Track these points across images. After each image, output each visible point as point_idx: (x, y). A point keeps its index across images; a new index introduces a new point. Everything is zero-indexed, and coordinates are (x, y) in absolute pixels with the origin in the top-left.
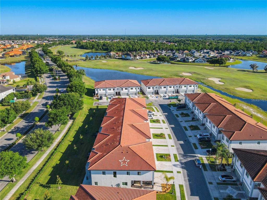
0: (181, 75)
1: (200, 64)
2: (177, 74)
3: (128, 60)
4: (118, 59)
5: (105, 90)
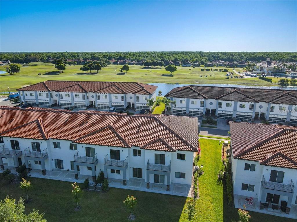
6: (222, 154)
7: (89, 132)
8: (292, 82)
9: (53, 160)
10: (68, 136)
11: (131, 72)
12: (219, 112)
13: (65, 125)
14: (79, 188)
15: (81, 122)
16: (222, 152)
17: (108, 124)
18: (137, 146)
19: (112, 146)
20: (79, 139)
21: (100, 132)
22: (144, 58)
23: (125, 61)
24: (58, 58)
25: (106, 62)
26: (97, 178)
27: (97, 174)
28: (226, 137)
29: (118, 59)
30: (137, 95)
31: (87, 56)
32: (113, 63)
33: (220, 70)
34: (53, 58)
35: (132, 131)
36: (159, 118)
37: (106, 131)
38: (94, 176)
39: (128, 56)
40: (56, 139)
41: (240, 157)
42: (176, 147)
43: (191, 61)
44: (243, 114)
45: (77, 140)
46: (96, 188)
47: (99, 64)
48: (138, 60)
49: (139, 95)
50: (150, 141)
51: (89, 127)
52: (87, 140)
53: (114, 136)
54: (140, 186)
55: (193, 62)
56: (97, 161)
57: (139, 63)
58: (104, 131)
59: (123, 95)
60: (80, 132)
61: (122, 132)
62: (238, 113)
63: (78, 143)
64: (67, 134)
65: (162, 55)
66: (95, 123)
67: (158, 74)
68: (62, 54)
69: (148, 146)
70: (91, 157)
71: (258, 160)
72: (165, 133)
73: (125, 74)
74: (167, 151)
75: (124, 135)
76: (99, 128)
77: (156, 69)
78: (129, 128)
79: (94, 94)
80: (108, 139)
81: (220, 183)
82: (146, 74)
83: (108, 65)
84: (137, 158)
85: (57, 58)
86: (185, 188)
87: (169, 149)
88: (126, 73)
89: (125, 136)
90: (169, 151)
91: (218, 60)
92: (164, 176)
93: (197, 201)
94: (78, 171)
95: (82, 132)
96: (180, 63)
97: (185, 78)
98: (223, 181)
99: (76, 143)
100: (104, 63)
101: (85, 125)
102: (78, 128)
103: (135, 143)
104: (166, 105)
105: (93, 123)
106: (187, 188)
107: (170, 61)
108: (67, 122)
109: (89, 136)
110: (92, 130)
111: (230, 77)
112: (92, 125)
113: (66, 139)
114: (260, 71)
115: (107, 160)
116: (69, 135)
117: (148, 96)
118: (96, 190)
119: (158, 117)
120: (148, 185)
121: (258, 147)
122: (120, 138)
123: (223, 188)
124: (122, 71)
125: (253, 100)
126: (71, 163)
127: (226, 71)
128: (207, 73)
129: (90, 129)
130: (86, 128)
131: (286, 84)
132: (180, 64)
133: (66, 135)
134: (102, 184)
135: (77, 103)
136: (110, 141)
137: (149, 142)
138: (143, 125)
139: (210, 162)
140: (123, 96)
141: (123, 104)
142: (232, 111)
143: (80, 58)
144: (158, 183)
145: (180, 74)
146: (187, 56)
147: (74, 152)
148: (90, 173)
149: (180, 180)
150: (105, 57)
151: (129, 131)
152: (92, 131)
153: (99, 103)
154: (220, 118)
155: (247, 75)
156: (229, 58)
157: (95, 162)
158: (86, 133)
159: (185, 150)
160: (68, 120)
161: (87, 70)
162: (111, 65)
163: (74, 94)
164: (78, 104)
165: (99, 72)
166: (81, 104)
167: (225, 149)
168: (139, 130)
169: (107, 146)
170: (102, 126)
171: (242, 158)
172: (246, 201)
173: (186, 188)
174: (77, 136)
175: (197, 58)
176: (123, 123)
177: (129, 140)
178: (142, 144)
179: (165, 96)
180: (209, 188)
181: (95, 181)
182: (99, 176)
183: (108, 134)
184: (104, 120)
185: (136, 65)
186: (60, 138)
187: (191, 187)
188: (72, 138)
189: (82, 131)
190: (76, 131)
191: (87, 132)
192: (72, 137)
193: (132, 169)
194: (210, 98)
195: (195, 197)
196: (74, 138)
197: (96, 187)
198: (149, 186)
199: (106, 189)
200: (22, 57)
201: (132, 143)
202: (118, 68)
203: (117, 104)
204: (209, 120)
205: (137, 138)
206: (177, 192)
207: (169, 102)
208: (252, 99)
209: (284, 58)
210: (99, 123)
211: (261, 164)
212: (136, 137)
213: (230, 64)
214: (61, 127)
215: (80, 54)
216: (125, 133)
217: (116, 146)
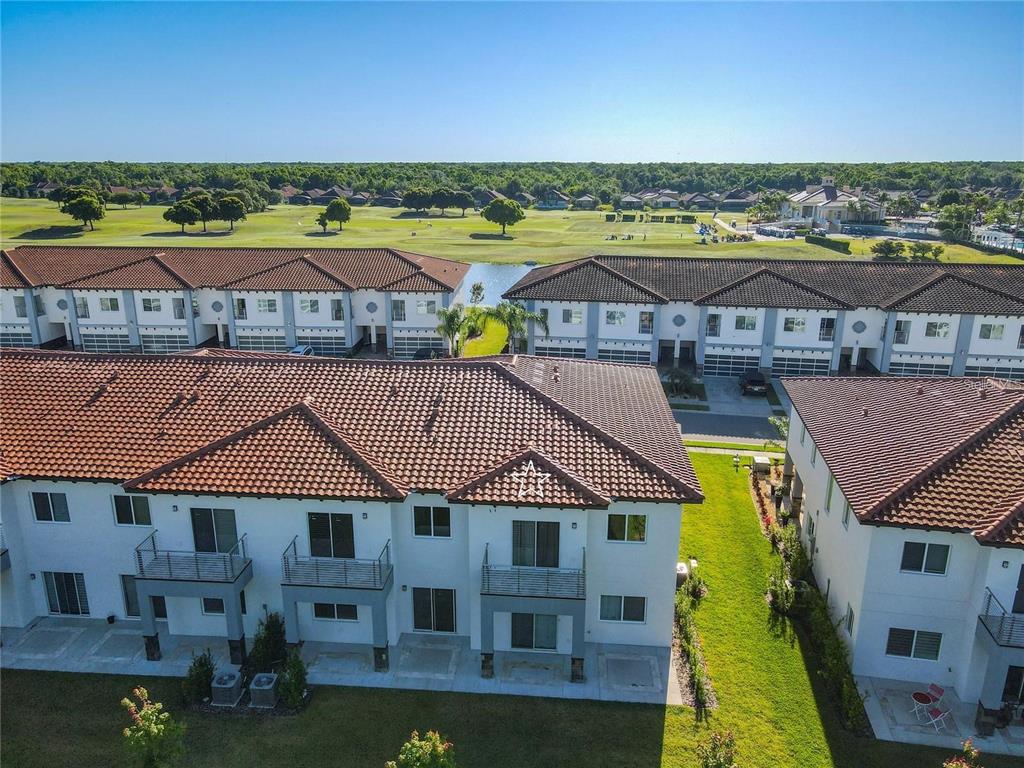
6: (757, 506)
7: (204, 438)
8: (916, 251)
9: (33, 576)
10: (106, 463)
11: (357, 228)
12: (709, 351)
13: (89, 413)
14: (160, 712)
15: (168, 396)
16: (754, 498)
17: (292, 399)
18: (434, 491)
19: (317, 497)
20: (156, 474)
21: (259, 437)
22: (402, 180)
23: (334, 194)
24: (77, 181)
25: (262, 193)
26: (249, 648)
27: (252, 627)
28: (760, 442)
29: (307, 187)
30: (395, 296)
31: (188, 176)
32: (290, 198)
33: (671, 219)
34: (55, 181)
35: (405, 428)
36: (513, 366)
37: (284, 432)
38: (238, 638)
39: (342, 177)
40: (45, 478)
41: (886, 518)
42: (605, 486)
43: (566, 191)
44: (797, 355)
45: (150, 475)
46: (247, 698)
47: (237, 199)
48: (379, 190)
49: (402, 296)
50: (486, 467)
51: (203, 417)
52: (197, 475)
53: (322, 450)
54: (452, 668)
55: (572, 193)
56: (248, 570)
57: (384, 198)
58: (276, 431)
59: (339, 296)
60: (163, 442)
61: (358, 432)
62: (778, 354)
63: (154, 492)
64: (100, 451)
65: (464, 173)
66: (230, 398)
67: (457, 233)
68: (92, 168)
69: (483, 489)
70: (218, 554)
71: (965, 525)
72: (549, 427)
73: (335, 234)
74: (572, 506)
75: (369, 443)
76: (253, 418)
77: (447, 217)
78: (388, 413)
79: (220, 296)
80: (299, 466)
81: (784, 631)
82: (414, 234)
83: (270, 207)
84: (432, 543)
85: (70, 182)
86: (648, 662)
87: (577, 499)
88: (341, 230)
89: (375, 449)
90: (580, 506)
91: (655, 189)
92: (556, 616)
93: (710, 719)
94: (158, 620)
95: (170, 442)
96: (531, 198)
97: (557, 245)
98: (790, 617)
99: (146, 490)
100: (255, 199)
101: (185, 411)
102: (152, 426)
103: (422, 479)
104: (511, 328)
105: (223, 401)
106: (654, 661)
107: (494, 192)
108: (101, 399)
109: (208, 458)
110: (218, 428)
111: (708, 239)
112: (217, 408)
113: (96, 475)
114: (803, 220)
115: (297, 563)
116: (111, 457)
117: (438, 297)
118: (251, 706)
119: (506, 365)
120: (487, 663)
121: (951, 471)
122: (351, 460)
123: (803, 649)
124: (324, 225)
125: (834, 300)
126: (124, 582)
127: (689, 220)
128: (627, 228)
129: (211, 428)
130: (193, 422)
131: (898, 257)
132: (529, 201)
133: (96, 456)
134: (275, 676)
135: (150, 332)
136: (304, 472)
137: (481, 468)
138: (449, 399)
139: (719, 541)
140: (339, 302)
141: (341, 331)
142: (757, 347)
143: (161, 181)
144: (530, 651)
145: (534, 233)
146: (550, 175)
147: (134, 533)
148: (216, 626)
149: (620, 632)
150: (257, 176)
151: (390, 428)
152: (222, 433)
153: (243, 329)
154: (714, 374)
155: (761, 232)
156: (689, 183)
157: (237, 573)
158: (193, 443)
159: (648, 500)
160: (103, 389)
161: (190, 218)
162: (282, 208)
163: (139, 296)
164: (156, 336)
165: (238, 229)
166: (168, 337)
167: (766, 489)
168: (433, 419)
169: (292, 496)
170: (266, 408)
171: (895, 519)
172: (918, 706)
173: (652, 662)
174: (150, 459)
175: (586, 180)
176: (359, 392)
177: (393, 467)
178: (455, 480)
179: (504, 297)
180: (745, 655)
181: (243, 664)
182: (258, 640)
183: (293, 443)
184: (272, 385)
185: (373, 205)
186: (65, 474)
187: (672, 657)
188: (125, 470)
189: (174, 437)
190: (144, 436)
191: (196, 438)
192: (122, 464)
193: (409, 594)
194: (676, 301)
195: (700, 703)
196: (133, 470)
197: (248, 693)
198: (492, 667)
199: (297, 697)
201: (406, 479)
202: (308, 214)
203: (316, 333)
204: (677, 381)
205: (428, 456)
206: (615, 686)
207: (524, 319)
208: (830, 298)
209: (869, 179)
210: (250, 399)
211: (984, 542)
212: (422, 450)
213: (699, 199)
214: (72, 423)
215: (159, 170)
216: (371, 438)
217: (334, 497)
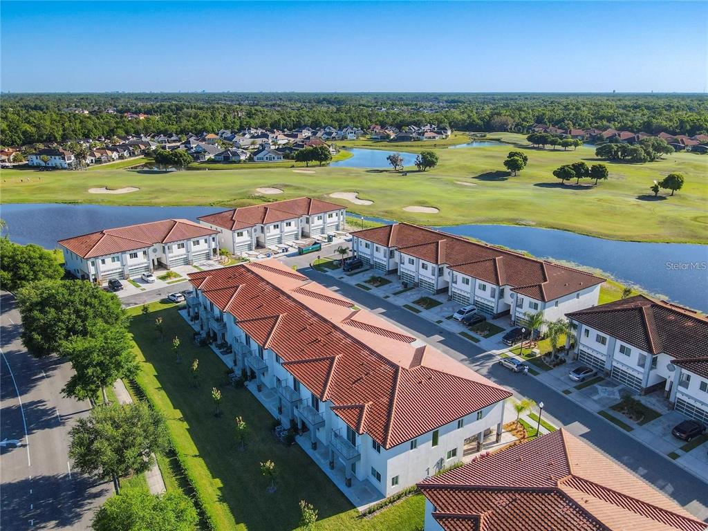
0: (257, 194)
1: (270, 165)
2: (246, 192)
3: (55, 168)
4: (14, 167)
5: (118, 260)
200: (482, 119)
